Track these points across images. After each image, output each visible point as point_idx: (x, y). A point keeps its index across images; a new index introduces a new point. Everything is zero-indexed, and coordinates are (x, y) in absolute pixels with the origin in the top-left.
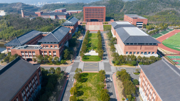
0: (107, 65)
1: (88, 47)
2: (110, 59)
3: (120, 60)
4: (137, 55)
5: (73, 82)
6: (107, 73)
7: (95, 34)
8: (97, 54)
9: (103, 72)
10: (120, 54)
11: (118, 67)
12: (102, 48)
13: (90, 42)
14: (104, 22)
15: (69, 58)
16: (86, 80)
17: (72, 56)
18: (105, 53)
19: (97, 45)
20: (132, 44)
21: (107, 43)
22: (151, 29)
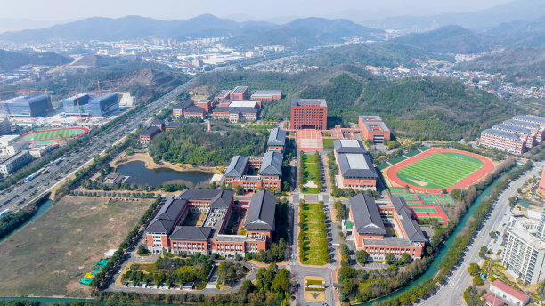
0: (326, 198)
1: (305, 176)
2: (329, 191)
3: (339, 193)
4: (354, 188)
5: (298, 210)
6: (325, 204)
7: (310, 156)
8: (316, 186)
9: (323, 203)
10: (339, 187)
11: (336, 199)
12: (321, 179)
13: (306, 170)
14: (325, 131)
15: (289, 190)
16: (308, 209)
17: (291, 188)
18: (324, 185)
19: (314, 175)
20: (350, 177)
21: (327, 171)
22: (396, 147)
